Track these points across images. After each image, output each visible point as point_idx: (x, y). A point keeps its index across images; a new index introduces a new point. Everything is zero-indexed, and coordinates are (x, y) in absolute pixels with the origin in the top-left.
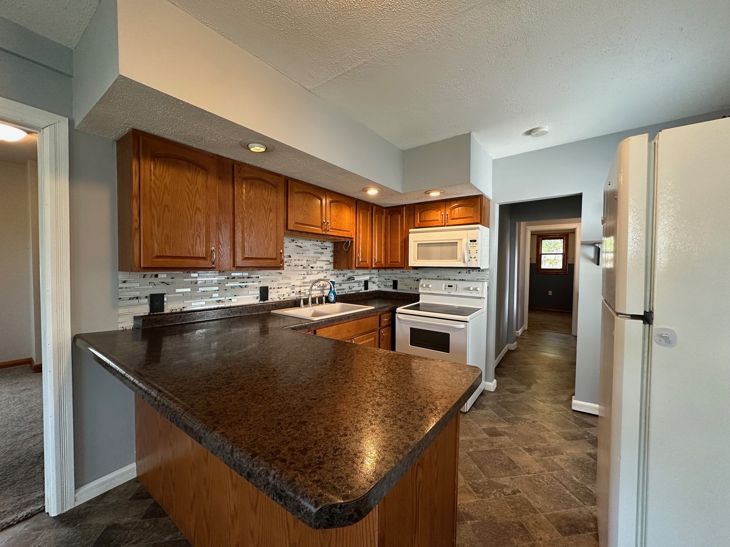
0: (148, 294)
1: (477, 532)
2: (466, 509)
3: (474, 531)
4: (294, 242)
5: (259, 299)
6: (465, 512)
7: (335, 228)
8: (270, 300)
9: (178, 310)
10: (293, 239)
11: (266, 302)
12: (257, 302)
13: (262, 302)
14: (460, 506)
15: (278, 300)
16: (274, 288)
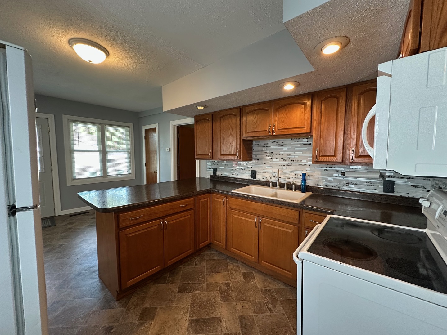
0: (213, 167)
1: (129, 325)
2: (146, 326)
3: (131, 323)
4: (276, 142)
5: (251, 177)
6: (145, 324)
7: (282, 128)
8: (257, 179)
9: (220, 175)
10: (274, 140)
11: (255, 179)
12: (250, 178)
13: (252, 179)
14: (150, 322)
15: (263, 180)
16: (260, 172)
